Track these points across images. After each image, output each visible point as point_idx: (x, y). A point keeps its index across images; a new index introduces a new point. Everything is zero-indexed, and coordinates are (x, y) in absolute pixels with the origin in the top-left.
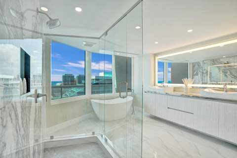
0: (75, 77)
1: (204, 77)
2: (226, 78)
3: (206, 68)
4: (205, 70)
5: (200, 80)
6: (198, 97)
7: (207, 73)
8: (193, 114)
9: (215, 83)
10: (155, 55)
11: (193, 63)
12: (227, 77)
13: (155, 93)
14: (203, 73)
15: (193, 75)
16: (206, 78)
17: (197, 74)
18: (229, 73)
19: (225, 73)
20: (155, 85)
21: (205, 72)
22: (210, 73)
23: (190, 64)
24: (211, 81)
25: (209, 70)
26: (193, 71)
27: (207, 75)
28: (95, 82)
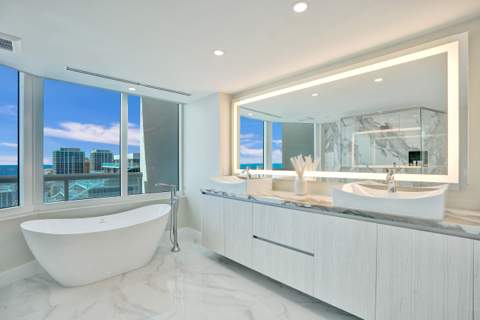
0: (88, 155)
1: (345, 154)
2: (383, 157)
3: (348, 137)
4: (345, 140)
5: (338, 161)
6: (323, 209)
7: (350, 145)
8: (313, 255)
9: (365, 166)
10: (233, 97)
11: (323, 125)
12: (386, 155)
13: (224, 195)
14: (341, 145)
15: (324, 151)
16: (348, 156)
17: (331, 149)
18: (388, 147)
19: (381, 145)
20: (231, 174)
21: (345, 143)
22: (356, 147)
23: (318, 125)
24: (357, 164)
25: (353, 140)
26: (325, 142)
27: (350, 150)
28: (132, 167)
